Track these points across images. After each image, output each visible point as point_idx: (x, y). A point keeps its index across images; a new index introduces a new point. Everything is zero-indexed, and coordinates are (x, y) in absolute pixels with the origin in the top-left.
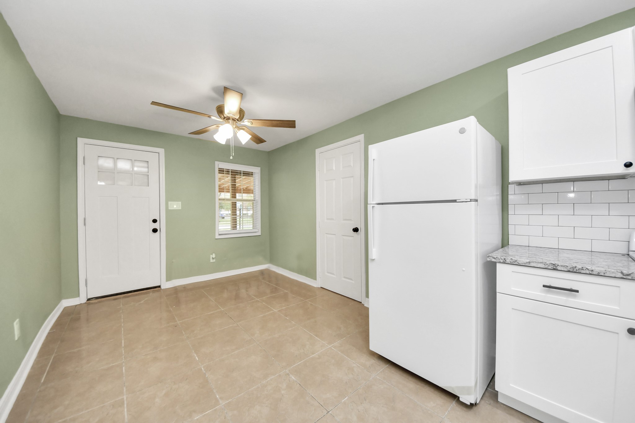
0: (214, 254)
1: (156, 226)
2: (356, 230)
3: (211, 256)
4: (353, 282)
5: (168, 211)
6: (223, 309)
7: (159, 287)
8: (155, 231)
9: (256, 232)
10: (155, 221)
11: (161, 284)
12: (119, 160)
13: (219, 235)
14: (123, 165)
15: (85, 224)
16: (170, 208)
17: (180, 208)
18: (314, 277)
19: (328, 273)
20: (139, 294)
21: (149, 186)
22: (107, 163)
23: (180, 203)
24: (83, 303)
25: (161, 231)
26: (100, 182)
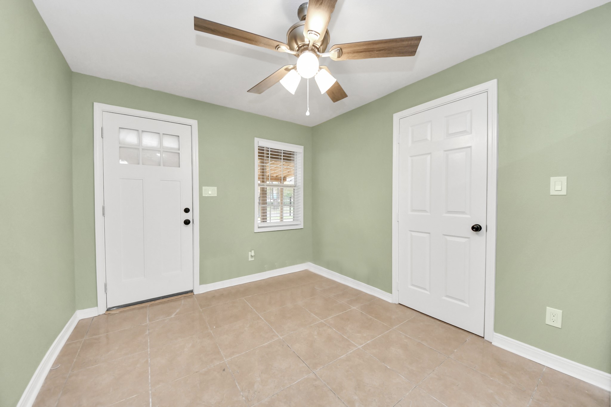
0: (253, 251)
1: (188, 216)
2: (477, 228)
3: (250, 253)
4: (467, 305)
5: (202, 199)
6: (281, 338)
7: (192, 291)
8: (187, 222)
9: (297, 225)
10: (187, 210)
11: (193, 288)
12: (145, 134)
13: (259, 227)
14: (150, 141)
15: (104, 214)
16: (204, 195)
17: (216, 195)
18: (389, 289)
19: (413, 285)
20: (168, 302)
21: (180, 167)
22: (131, 138)
23: (216, 188)
24: (101, 314)
25: (194, 223)
26: (122, 160)
